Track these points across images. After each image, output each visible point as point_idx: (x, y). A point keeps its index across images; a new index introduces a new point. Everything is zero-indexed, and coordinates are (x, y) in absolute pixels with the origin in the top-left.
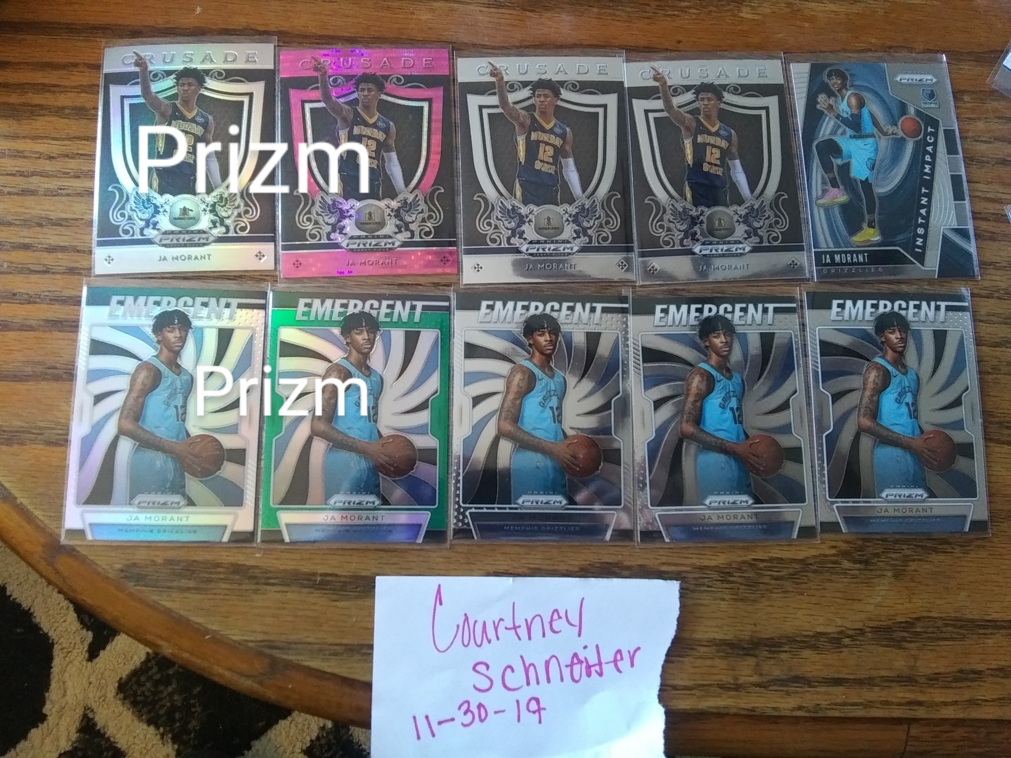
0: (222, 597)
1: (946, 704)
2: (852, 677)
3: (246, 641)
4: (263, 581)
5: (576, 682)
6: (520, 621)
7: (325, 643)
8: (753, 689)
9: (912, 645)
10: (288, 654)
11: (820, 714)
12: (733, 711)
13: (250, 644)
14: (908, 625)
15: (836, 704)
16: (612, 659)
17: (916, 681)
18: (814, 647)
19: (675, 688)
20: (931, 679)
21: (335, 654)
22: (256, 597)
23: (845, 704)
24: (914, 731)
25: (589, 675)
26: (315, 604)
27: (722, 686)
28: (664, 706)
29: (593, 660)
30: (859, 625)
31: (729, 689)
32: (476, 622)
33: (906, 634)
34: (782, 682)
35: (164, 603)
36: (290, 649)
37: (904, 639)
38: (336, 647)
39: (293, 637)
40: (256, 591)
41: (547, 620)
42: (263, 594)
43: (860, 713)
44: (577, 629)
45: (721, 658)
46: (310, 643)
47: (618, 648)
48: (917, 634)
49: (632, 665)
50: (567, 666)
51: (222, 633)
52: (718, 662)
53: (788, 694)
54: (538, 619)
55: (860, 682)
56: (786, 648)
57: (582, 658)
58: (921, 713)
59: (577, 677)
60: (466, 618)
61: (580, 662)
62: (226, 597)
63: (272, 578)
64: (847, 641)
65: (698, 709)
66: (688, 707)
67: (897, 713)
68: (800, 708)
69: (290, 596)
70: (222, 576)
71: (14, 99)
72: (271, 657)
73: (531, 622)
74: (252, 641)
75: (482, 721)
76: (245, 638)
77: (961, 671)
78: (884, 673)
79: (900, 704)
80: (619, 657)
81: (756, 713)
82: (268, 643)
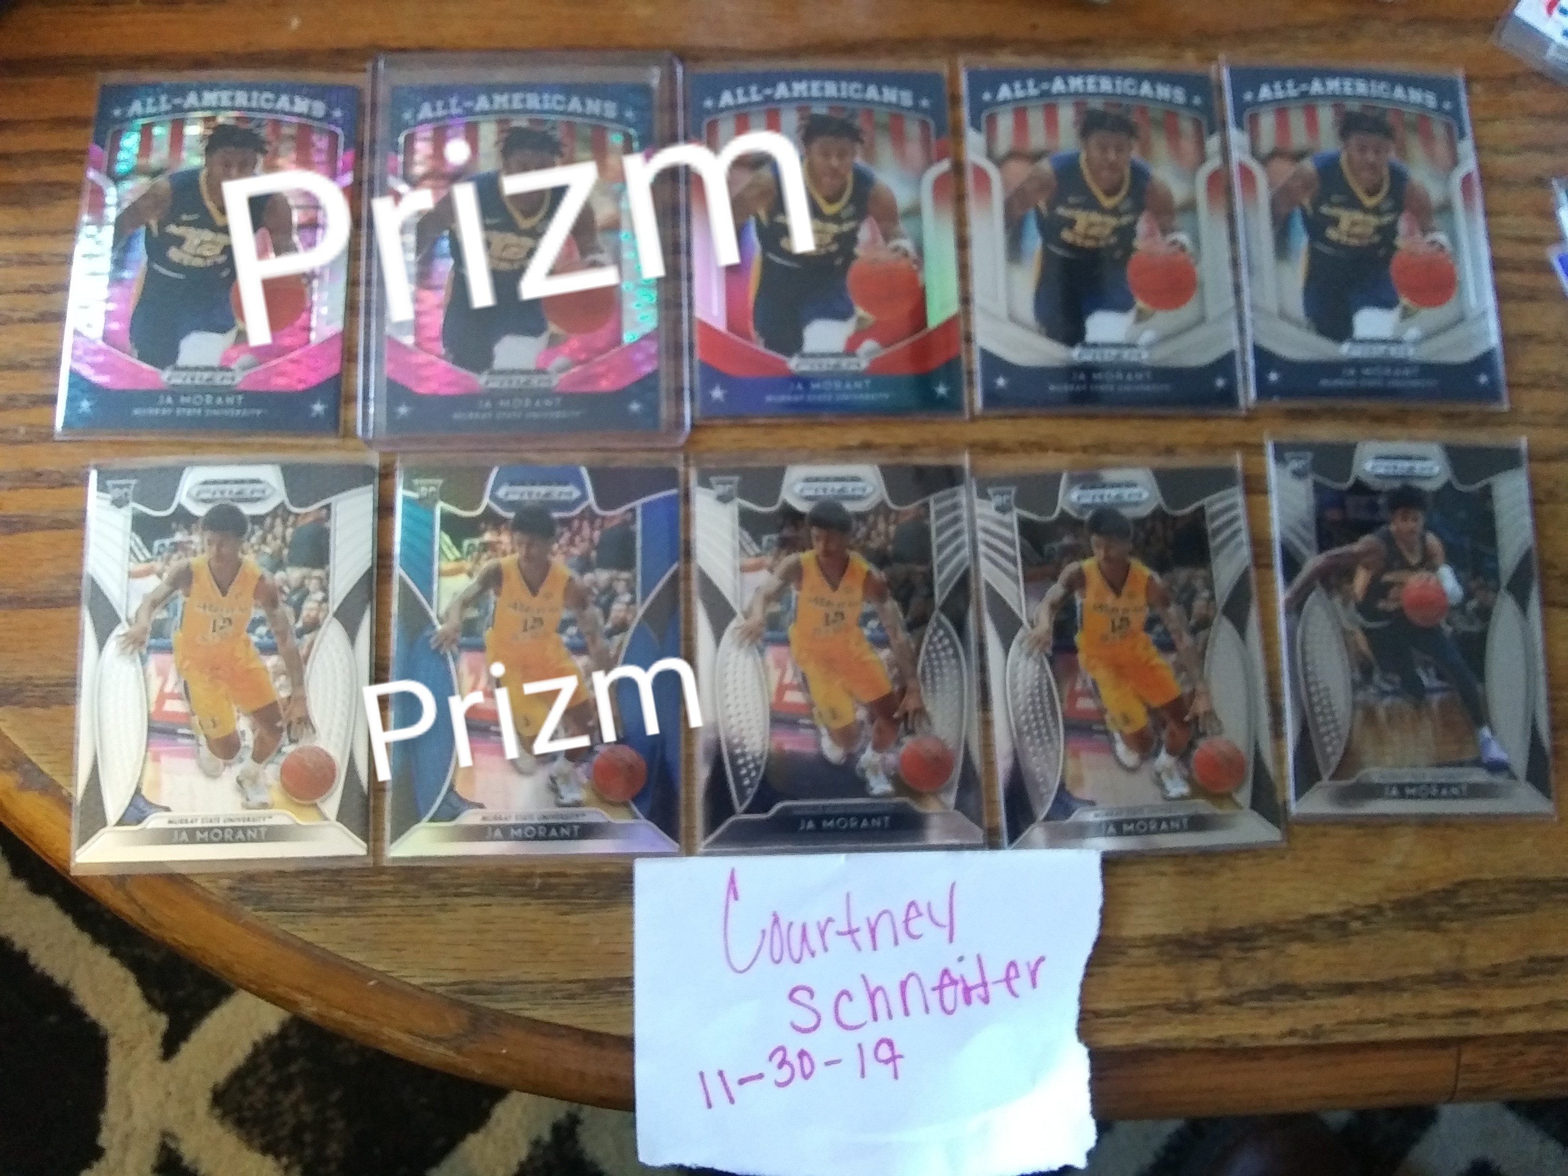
0: (390, 919)
1: (1512, 1011)
2: (1367, 980)
3: (432, 985)
4: (452, 890)
5: (950, 1013)
6: (859, 921)
7: (555, 980)
8: (1218, 1008)
9: (1455, 925)
10: (498, 1001)
11: (1322, 1041)
12: (1189, 1044)
13: (439, 990)
14: (1448, 895)
15: (1346, 1023)
16: (1002, 975)
17: (1465, 980)
18: (1307, 938)
19: (1098, 1014)
20: (1490, 975)
21: (571, 997)
22: (442, 916)
23: (1360, 1022)
24: (1468, 1056)
25: (968, 1001)
26: (534, 921)
27: (1172, 1008)
28: (1087, 1045)
29: (973, 979)
30: (1373, 900)
31: (1182, 1011)
32: (791, 924)
33: (1444, 909)
34: (1261, 995)
35: (301, 935)
36: (501, 993)
37: (1441, 917)
38: (573, 986)
39: (504, 975)
40: (442, 908)
41: (900, 918)
42: (455, 911)
43: (1383, 1034)
44: (946, 932)
45: (1167, 964)
46: (532, 982)
47: (1011, 959)
48: (1462, 907)
49: (1034, 984)
50: (934, 989)
51: (395, 975)
52: (1163, 971)
53: (1272, 1012)
54: (885, 917)
55: (1380, 987)
56: (1265, 941)
57: (956, 975)
58: (1475, 1027)
59: (949, 1006)
60: (776, 921)
61: (954, 982)
62: (397, 919)
63: (465, 886)
64: (1356, 925)
65: (1135, 1045)
66: (1122, 1043)
67: (1441, 1030)
68: (1292, 1033)
69: (495, 911)
70: (389, 887)
71: (20, 176)
72: (470, 1007)
73: (876, 923)
74: (441, 985)
75: (806, 1077)
76: (431, 980)
77: (1532, 959)
78: (1417, 971)
79: (1445, 1017)
80: (1012, 973)
81: (1227, 1046)
82: (465, 986)
